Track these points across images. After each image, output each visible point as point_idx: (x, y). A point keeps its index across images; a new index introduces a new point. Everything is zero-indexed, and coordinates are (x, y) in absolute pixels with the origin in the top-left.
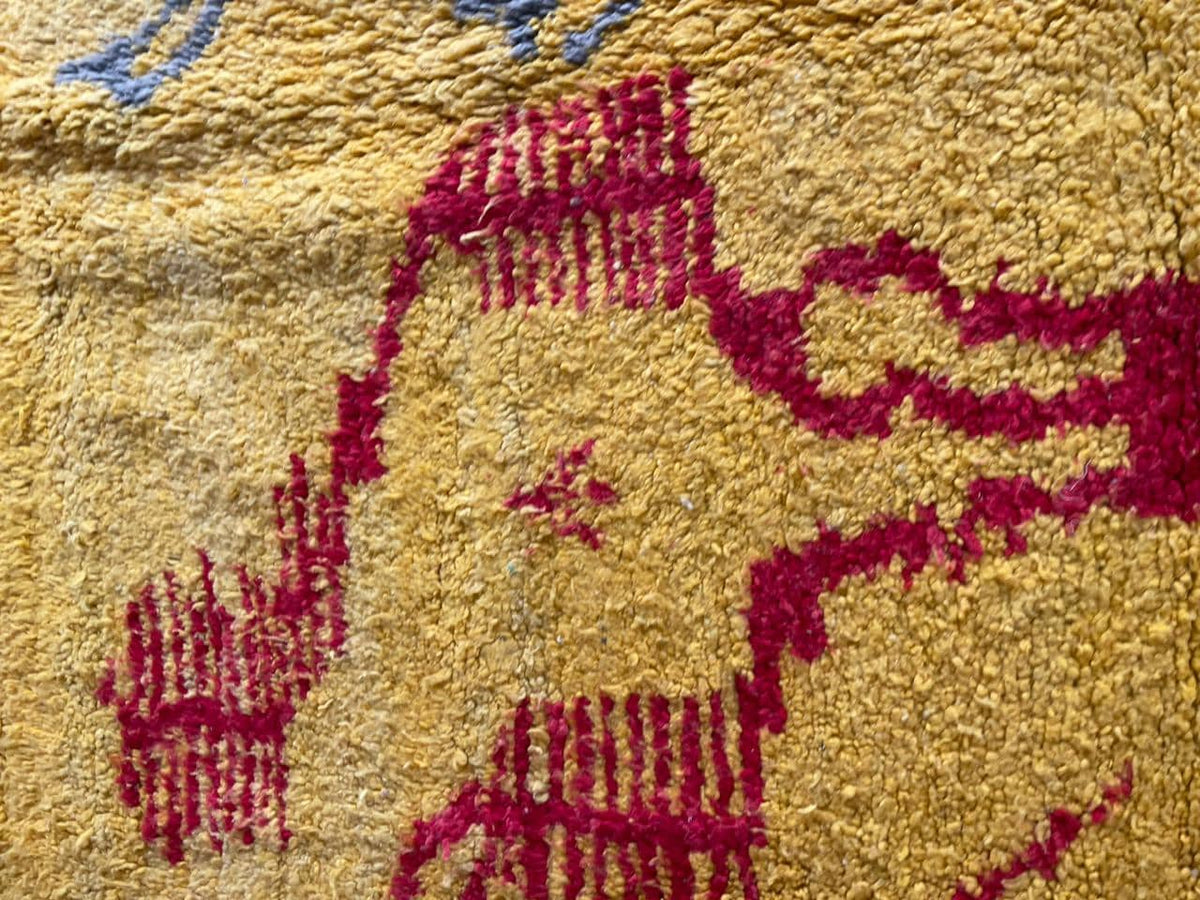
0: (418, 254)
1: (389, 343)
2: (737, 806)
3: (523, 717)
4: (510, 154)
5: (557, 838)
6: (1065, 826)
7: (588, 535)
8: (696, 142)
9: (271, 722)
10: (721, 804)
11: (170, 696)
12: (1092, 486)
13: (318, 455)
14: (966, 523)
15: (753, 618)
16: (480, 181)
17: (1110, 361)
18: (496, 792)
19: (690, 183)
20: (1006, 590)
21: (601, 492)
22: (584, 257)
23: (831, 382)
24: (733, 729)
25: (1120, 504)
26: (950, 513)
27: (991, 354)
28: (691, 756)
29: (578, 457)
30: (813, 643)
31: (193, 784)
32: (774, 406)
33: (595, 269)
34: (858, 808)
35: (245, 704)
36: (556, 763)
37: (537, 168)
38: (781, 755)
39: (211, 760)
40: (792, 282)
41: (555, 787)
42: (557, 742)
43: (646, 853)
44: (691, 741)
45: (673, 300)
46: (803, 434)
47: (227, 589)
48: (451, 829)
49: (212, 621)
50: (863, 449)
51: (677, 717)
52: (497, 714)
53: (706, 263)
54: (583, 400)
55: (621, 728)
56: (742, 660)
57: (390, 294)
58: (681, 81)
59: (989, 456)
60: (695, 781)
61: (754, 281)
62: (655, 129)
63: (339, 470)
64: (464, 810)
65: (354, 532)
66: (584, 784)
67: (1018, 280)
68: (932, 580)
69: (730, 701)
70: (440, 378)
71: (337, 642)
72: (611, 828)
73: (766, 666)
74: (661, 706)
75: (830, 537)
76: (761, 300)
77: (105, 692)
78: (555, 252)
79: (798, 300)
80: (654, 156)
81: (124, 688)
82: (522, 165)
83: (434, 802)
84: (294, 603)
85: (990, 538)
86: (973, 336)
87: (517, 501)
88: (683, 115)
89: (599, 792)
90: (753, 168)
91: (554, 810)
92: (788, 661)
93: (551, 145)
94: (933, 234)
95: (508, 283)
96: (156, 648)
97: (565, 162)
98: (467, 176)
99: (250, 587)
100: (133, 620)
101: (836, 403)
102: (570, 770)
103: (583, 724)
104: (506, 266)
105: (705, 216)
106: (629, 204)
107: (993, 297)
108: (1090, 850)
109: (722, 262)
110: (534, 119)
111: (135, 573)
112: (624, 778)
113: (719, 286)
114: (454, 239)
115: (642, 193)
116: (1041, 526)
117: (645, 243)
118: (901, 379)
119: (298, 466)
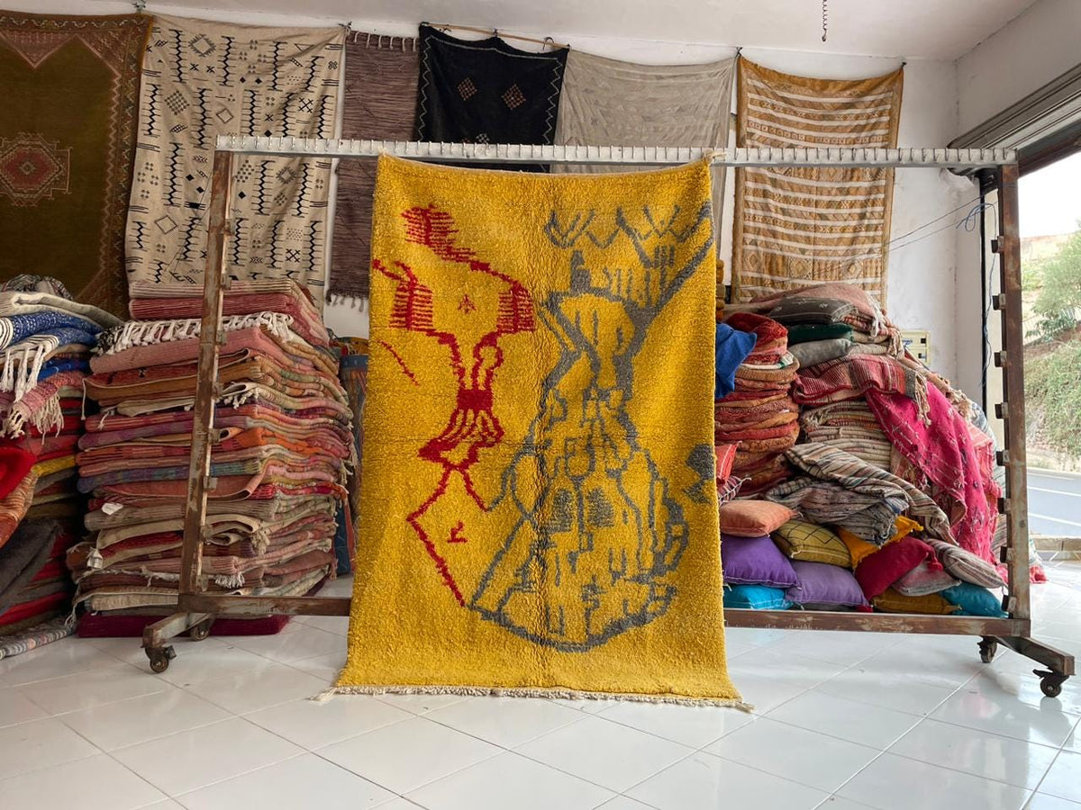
0: (510, 281)
1: (495, 274)
2: (413, 326)
3: (429, 292)
4: (524, 301)
5: (407, 294)
6: (411, 375)
7: (460, 308)
8: (522, 332)
9: (428, 242)
10: (414, 324)
11: (432, 221)
12: (463, 384)
13: (475, 258)
14: (458, 367)
15: (445, 333)
16: (520, 294)
17: (482, 388)
18: (416, 284)
19: (516, 330)
20: (448, 372)
21: (467, 311)
22: (506, 311)
23: (482, 350)
24: (426, 328)
25: (460, 388)
26: (460, 364)
27: (485, 373)
28: (422, 320)
29: (473, 308)
30: (441, 342)
31: (416, 223)
32: (479, 341)
33: (504, 313)
34: (414, 345)
35: (431, 238)
36: (421, 296)
37: (522, 305)
38: (422, 336)
39: (420, 228)
40: (498, 345)
41: (416, 295)
42: (425, 297)
43: (405, 310)
44: (425, 320)
45: (498, 326)
46: (475, 345)
47: (450, 236)
48: (409, 274)
49: (445, 233)
50: (471, 353)
51: (429, 319)
52: (430, 287)
53: (502, 332)
54: (483, 309)
55: (427, 309)
56: (438, 331)
57: (503, 275)
58: (532, 330)
59: (469, 371)
60: (418, 320)
61: (499, 339)
62: (525, 325)
63: (472, 262)
64: (413, 278)
65: (461, 264)
66: (417, 300)
67: (494, 377)
68: (450, 361)
69: (431, 328)
70: (488, 284)
71: (443, 258)
72: (410, 304)
73: (436, 334)
74: (430, 316)
75: (458, 347)
76: (496, 341)
77: (431, 206)
78: (508, 307)
79: (495, 346)
80: (521, 325)
81: (433, 211)
82: (522, 303)
83: (414, 272)
84: (449, 251)
85: (456, 370)
86: (487, 371)
87: (466, 296)
88: (526, 330)
89: (416, 303)
90: (516, 340)
91: (412, 295)
92: (438, 338)
93: (524, 308)
94: (502, 366)
95: (504, 298)
96: (439, 218)
97: (522, 310)
98: (521, 292)
99: (451, 241)
100: (445, 214)
101: (479, 350)
102: (420, 299)
103: (428, 303)
104: (506, 298)
105: (511, 332)
106: (514, 320)
107: (492, 374)
108: (408, 379)
109: (503, 334)
110: (530, 305)
111: (454, 215)
112: (419, 308)
113: (498, 334)
114: (511, 289)
115: (516, 322)
116: (457, 377)
117: (507, 322)
118: (481, 360)
119: (474, 254)
